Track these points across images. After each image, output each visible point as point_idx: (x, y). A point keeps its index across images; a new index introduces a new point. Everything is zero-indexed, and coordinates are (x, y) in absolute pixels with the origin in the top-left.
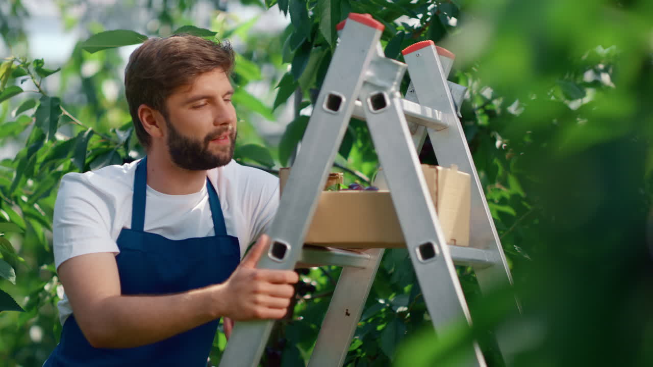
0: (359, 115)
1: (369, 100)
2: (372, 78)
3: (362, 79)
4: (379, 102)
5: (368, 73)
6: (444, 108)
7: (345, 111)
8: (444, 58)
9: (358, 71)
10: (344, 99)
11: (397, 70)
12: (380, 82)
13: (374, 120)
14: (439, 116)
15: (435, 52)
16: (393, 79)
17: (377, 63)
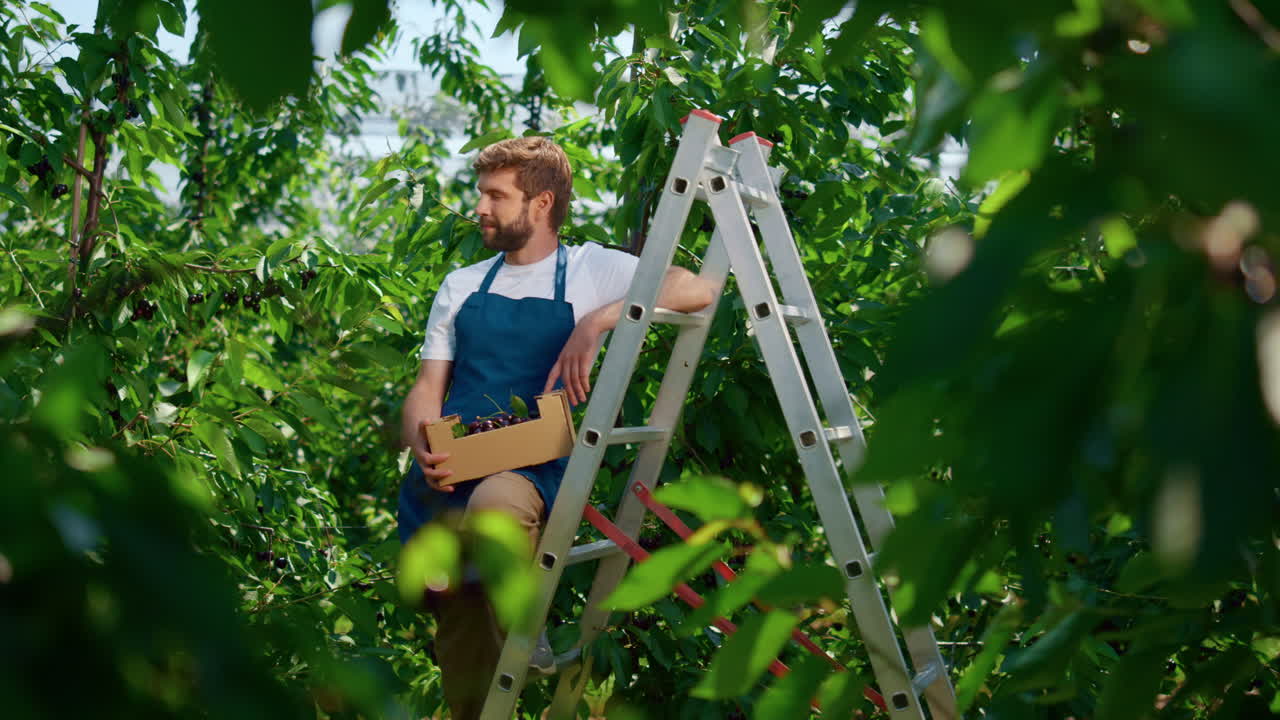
0: (701, 197)
1: (710, 183)
2: (712, 164)
3: (704, 164)
4: (718, 185)
5: (708, 160)
6: (765, 188)
7: (689, 193)
8: (764, 147)
9: (700, 159)
10: (689, 183)
11: (733, 157)
12: (718, 167)
13: (714, 201)
14: (764, 197)
15: (757, 142)
16: (730, 165)
17: (715, 151)
